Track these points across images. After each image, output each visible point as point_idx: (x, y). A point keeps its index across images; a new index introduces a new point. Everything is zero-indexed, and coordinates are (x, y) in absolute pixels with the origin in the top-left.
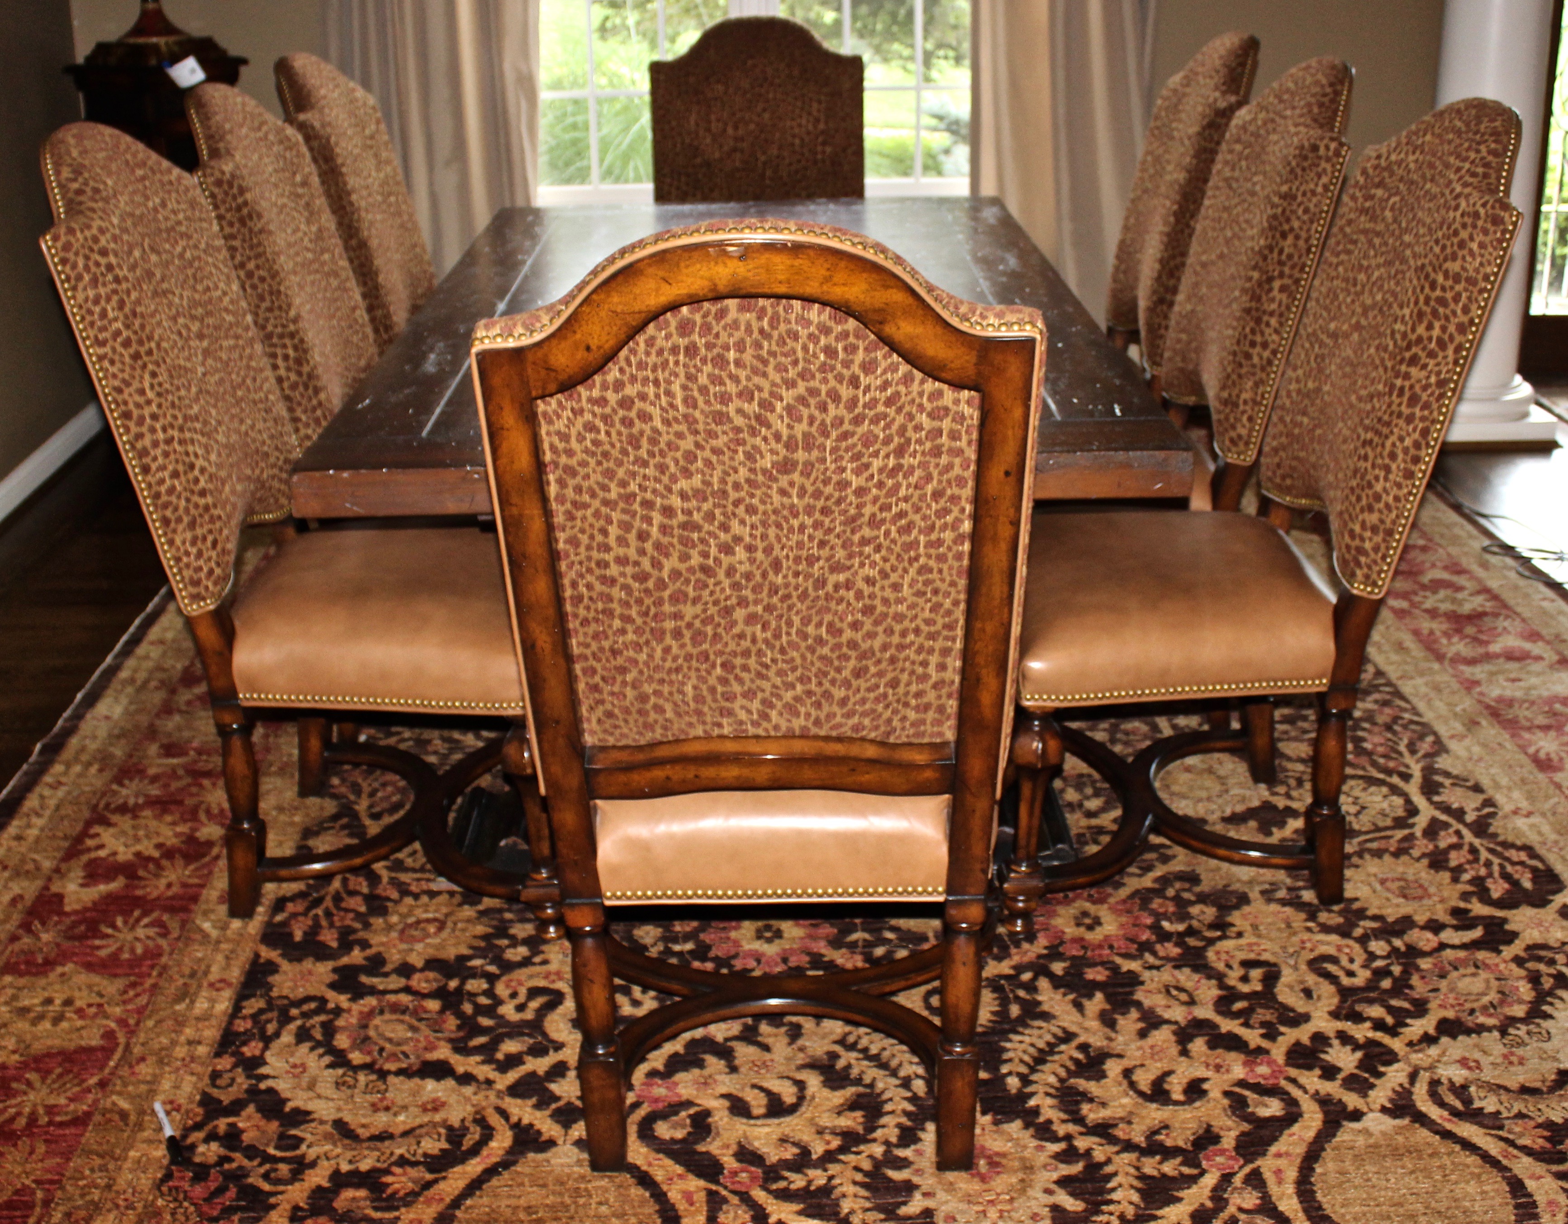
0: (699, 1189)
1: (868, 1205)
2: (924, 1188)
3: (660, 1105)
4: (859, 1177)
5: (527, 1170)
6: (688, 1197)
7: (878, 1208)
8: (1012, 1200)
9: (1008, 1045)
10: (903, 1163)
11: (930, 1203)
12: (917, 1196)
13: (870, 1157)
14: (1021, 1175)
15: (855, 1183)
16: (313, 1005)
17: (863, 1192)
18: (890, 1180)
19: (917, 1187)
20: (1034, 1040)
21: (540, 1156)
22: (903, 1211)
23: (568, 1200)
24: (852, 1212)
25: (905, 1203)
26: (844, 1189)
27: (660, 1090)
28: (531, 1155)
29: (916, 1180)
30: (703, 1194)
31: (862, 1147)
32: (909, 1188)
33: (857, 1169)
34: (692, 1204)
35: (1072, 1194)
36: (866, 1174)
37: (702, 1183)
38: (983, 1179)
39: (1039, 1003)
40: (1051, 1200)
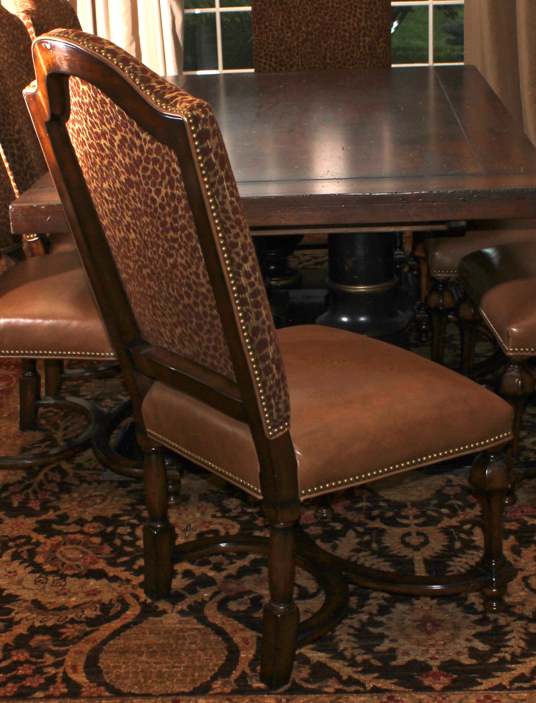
0: (252, 636)
1: (355, 645)
2: (391, 638)
3: (232, 593)
4: (351, 631)
5: (149, 626)
6: (245, 641)
7: (361, 647)
8: (445, 644)
9: (451, 563)
10: (380, 624)
11: (394, 645)
12: (387, 641)
13: (360, 620)
14: (452, 631)
15: (349, 634)
16: (23, 541)
17: (353, 639)
18: (371, 633)
19: (387, 636)
20: (468, 561)
21: (156, 619)
22: (377, 649)
23: (172, 641)
24: (345, 649)
25: (378, 645)
26: (342, 637)
27: (233, 586)
28: (151, 618)
29: (386, 633)
30: (255, 638)
31: (355, 616)
32: (381, 637)
33: (351, 627)
34: (247, 644)
35: (484, 642)
36: (356, 629)
37: (254, 633)
38: (429, 633)
39: (473, 541)
40: (469, 644)
